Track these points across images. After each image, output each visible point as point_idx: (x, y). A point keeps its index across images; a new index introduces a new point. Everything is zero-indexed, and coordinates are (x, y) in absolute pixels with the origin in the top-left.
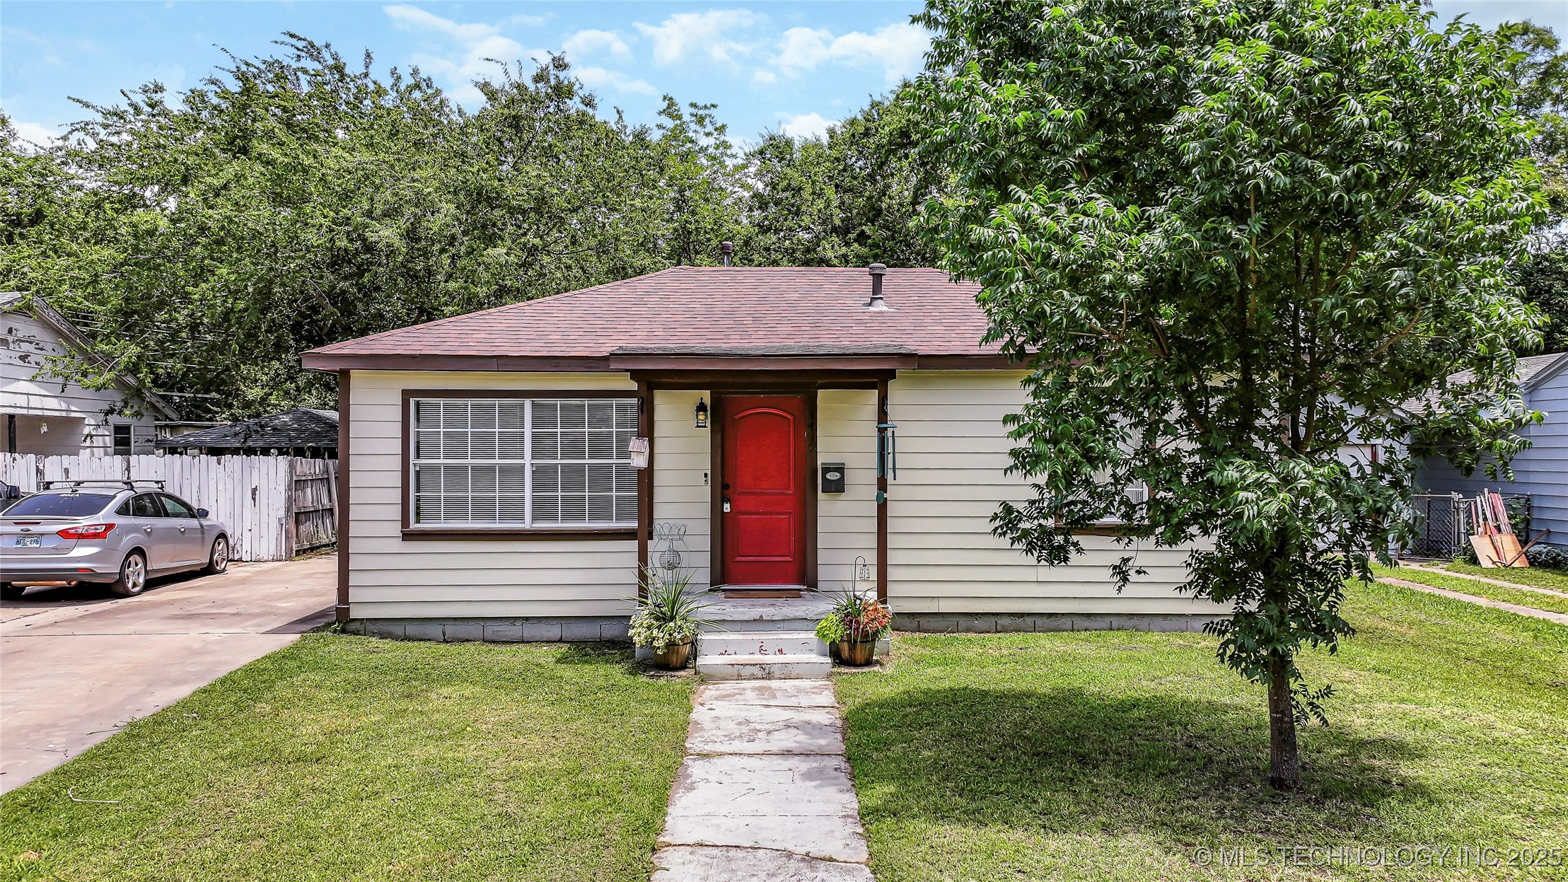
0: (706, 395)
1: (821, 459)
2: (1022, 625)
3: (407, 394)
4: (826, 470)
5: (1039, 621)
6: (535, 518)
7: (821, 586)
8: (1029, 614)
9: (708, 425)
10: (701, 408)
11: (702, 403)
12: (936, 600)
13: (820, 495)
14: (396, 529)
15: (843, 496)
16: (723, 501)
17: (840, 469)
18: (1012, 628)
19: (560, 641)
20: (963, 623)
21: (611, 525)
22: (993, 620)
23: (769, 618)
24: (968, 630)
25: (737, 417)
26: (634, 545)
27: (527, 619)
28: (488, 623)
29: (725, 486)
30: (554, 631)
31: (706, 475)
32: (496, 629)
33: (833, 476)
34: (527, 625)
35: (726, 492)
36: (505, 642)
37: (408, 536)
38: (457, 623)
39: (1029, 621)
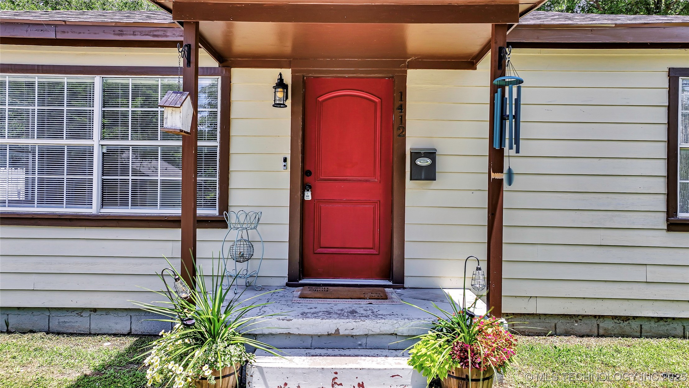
0: (287, 75)
1: (409, 146)
2: (627, 329)
4: (416, 155)
5: (647, 326)
6: (104, 203)
7: (408, 282)
8: (634, 318)
9: (289, 103)
10: (281, 84)
11: (281, 80)
12: (533, 301)
13: (409, 183)
15: (433, 184)
16: (305, 187)
17: (431, 154)
18: (616, 332)
19: (129, 334)
20: (562, 325)
22: (595, 322)
23: (347, 332)
24: (567, 334)
25: (320, 99)
26: (176, 234)
27: (95, 310)
29: (306, 173)
30: (123, 325)
31: (285, 160)
32: (62, 320)
33: (423, 162)
34: (94, 316)
35: (308, 179)
36: (70, 334)
38: (20, 313)
39: (635, 325)
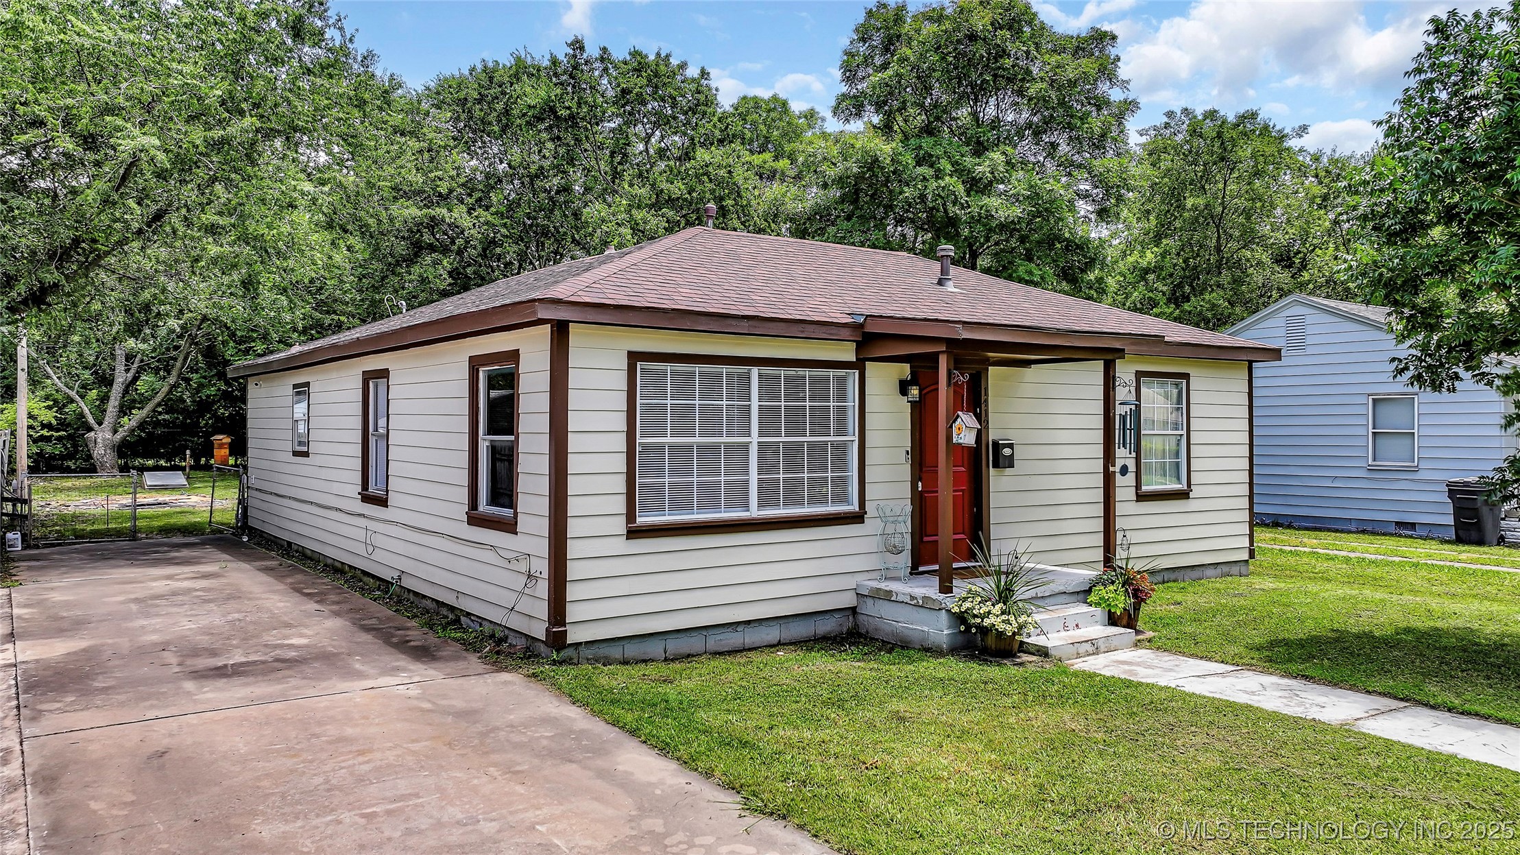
0: (907, 369)
1: (992, 436)
3: (634, 357)
4: (1002, 446)
6: (761, 505)
13: (991, 470)
14: (620, 525)
15: (1006, 471)
17: (1010, 445)
19: (779, 644)
21: (828, 509)
27: (748, 623)
28: (711, 632)
30: (772, 634)
31: (907, 453)
32: (718, 637)
33: (1007, 452)
34: (748, 630)
36: (730, 653)
37: (634, 533)
38: (679, 635)
